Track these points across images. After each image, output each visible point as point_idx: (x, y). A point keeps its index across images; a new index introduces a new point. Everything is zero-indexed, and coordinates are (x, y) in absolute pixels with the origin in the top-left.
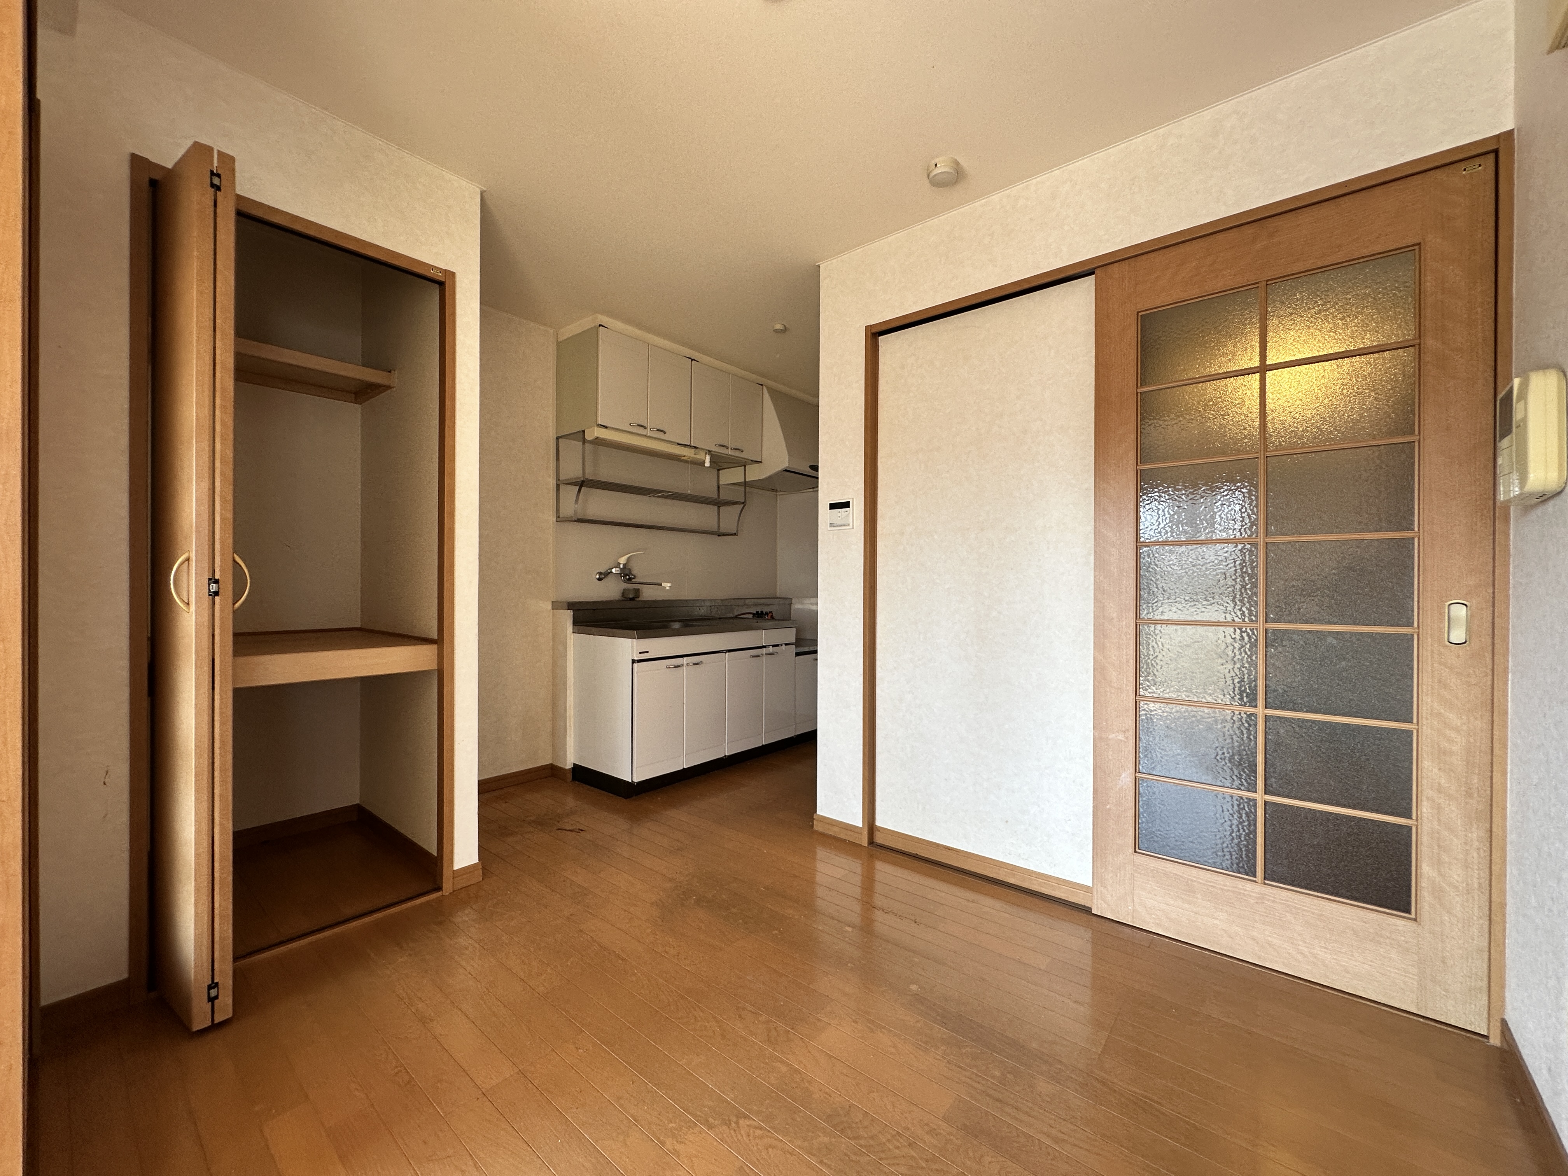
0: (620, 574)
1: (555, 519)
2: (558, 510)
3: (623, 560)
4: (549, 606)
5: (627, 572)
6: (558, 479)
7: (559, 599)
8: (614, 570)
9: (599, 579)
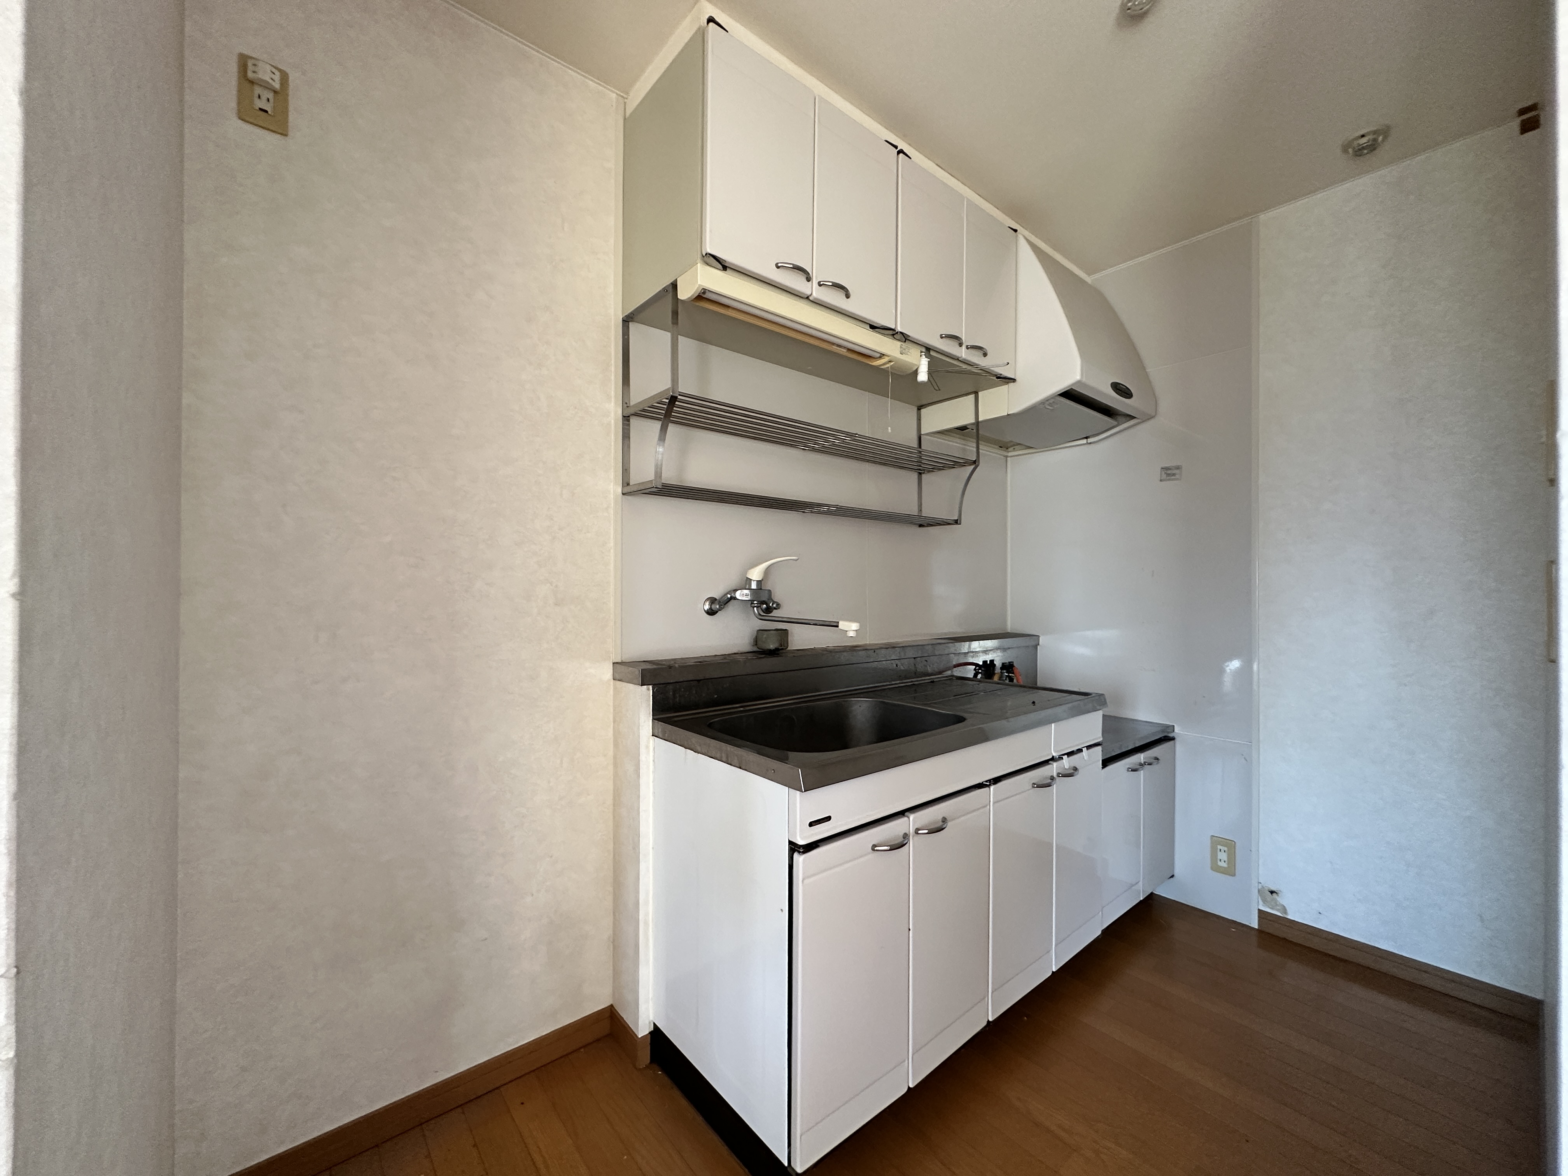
0: (752, 601)
1: (619, 490)
2: (626, 471)
3: (756, 574)
4: (607, 672)
5: (764, 598)
6: (625, 404)
7: (627, 658)
8: (738, 595)
9: (711, 612)
